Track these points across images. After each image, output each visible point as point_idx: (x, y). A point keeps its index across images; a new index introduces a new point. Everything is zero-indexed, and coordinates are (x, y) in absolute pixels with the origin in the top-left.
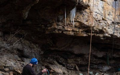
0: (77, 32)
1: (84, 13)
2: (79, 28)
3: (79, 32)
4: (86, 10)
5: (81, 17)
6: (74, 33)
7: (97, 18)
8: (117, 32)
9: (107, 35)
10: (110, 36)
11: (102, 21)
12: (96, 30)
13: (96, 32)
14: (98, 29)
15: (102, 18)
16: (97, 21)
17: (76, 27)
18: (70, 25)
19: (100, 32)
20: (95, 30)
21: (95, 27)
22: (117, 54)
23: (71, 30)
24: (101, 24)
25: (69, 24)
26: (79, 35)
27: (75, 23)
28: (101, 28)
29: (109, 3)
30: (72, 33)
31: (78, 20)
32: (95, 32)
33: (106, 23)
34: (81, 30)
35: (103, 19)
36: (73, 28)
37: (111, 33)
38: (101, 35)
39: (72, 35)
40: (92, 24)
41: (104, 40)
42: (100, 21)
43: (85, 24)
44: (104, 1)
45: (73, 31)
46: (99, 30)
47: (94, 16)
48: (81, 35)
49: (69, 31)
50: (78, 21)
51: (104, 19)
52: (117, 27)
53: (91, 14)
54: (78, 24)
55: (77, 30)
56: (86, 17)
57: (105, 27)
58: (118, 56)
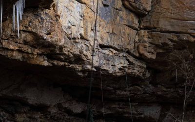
0: (28, 53)
1: (42, 16)
2: (33, 46)
3: (33, 54)
4: (48, 11)
5: (37, 23)
6: (23, 57)
7: (70, 33)
8: (108, 64)
9: (89, 67)
10: (95, 70)
11: (80, 40)
12: (68, 55)
13: (68, 59)
14: (71, 53)
15: (80, 34)
16: (70, 39)
17: (26, 43)
18: (13, 38)
19: (75, 60)
20: (65, 54)
21: (66, 49)
22: (107, 108)
23: (17, 48)
24: (79, 46)
25: (11, 36)
26: (33, 62)
27: (23, 35)
28: (77, 53)
29: (93, 8)
30: (18, 56)
31: (30, 29)
32: (66, 59)
33: (88, 44)
34: (37, 51)
35: (82, 38)
36: (21, 45)
37: (96, 64)
38: (78, 67)
39: (19, 60)
40: (60, 40)
41: (84, 78)
42: (77, 40)
43: (45, 38)
44: (85, 3)
45: (20, 51)
46: (75, 55)
47: (63, 28)
48: (38, 62)
49: (12, 50)
50: (30, 32)
51: (85, 37)
52: (108, 55)
53: (57, 20)
54: (30, 38)
55: (29, 51)
56: (47, 24)
57: (85, 53)
58: (110, 112)
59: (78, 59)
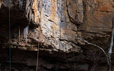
0: (29, 47)
1: (35, 31)
2: (31, 44)
3: (31, 47)
4: (37, 29)
5: (33, 34)
6: (27, 48)
7: (46, 35)
8: (64, 48)
9: (55, 50)
10: (58, 51)
11: (51, 38)
12: (46, 46)
13: (46, 47)
14: (47, 45)
15: (51, 36)
16: (46, 38)
17: (28, 42)
19: (49, 47)
20: (44, 45)
21: (45, 43)
22: (63, 66)
23: (25, 45)
24: (50, 41)
25: (23, 40)
26: (31, 50)
27: (28, 40)
29: (56, 23)
30: (25, 48)
31: (30, 37)
32: (45, 47)
33: (55, 40)
34: (33, 46)
35: (52, 37)
36: (26, 44)
37: (58, 48)
38: (50, 50)
39: (26, 50)
40: (43, 40)
41: (53, 54)
42: (49, 38)
43: (36, 40)
44: (53, 22)
45: (26, 46)
46: (49, 45)
47: (44, 34)
48: (33, 50)
49: (23, 46)
50: (30, 38)
51: (53, 36)
52: (63, 44)
53: (41, 32)
54: (30, 41)
55: (30, 46)
56: (37, 34)
57: (53, 43)
58: (64, 68)
59: (50, 47)
